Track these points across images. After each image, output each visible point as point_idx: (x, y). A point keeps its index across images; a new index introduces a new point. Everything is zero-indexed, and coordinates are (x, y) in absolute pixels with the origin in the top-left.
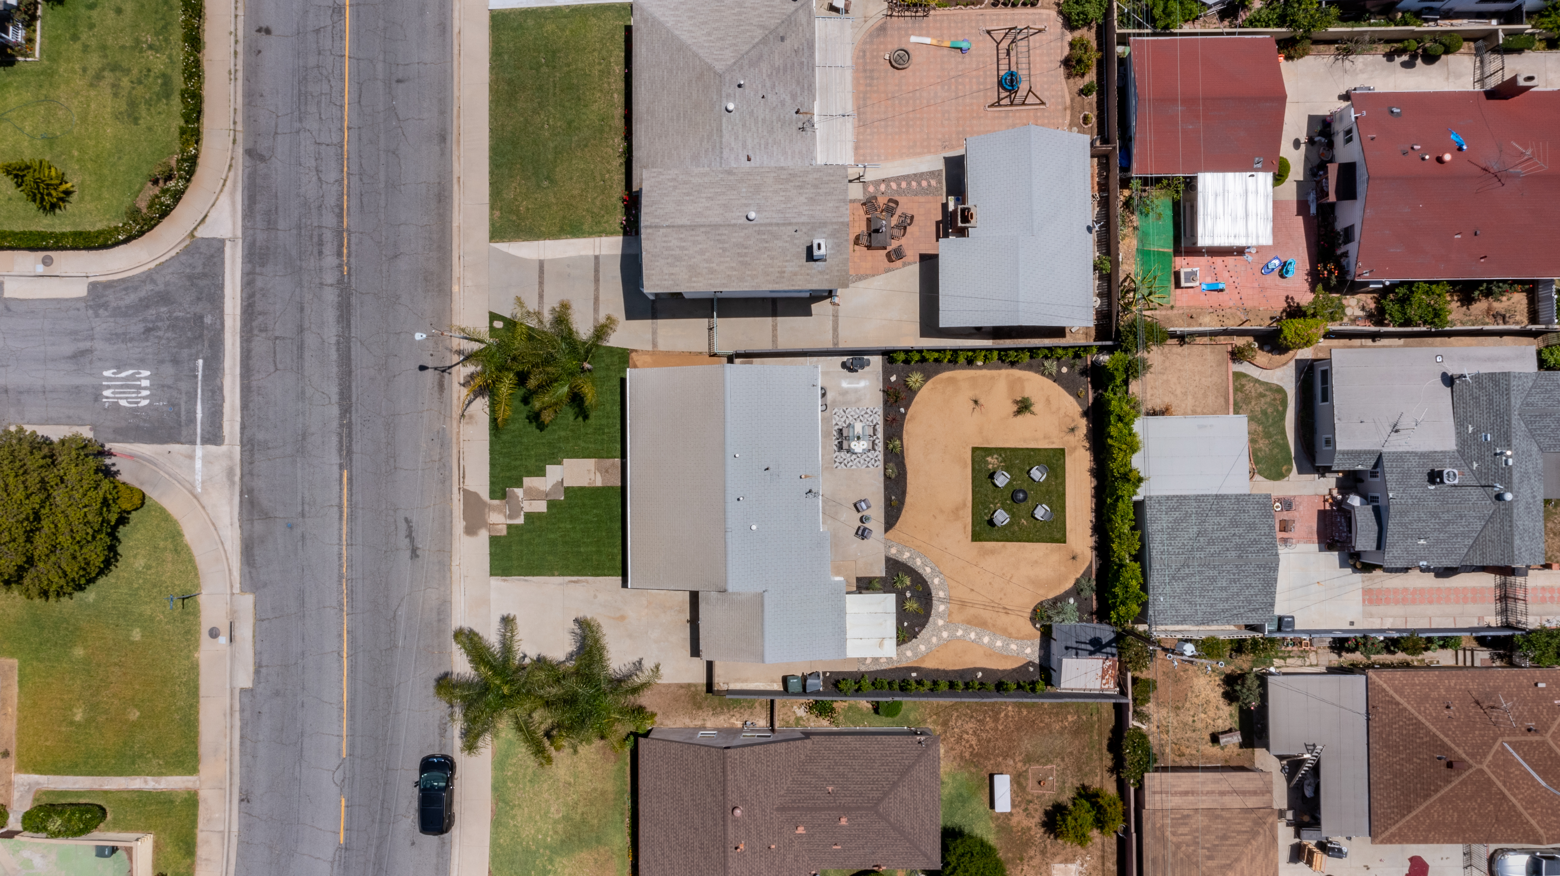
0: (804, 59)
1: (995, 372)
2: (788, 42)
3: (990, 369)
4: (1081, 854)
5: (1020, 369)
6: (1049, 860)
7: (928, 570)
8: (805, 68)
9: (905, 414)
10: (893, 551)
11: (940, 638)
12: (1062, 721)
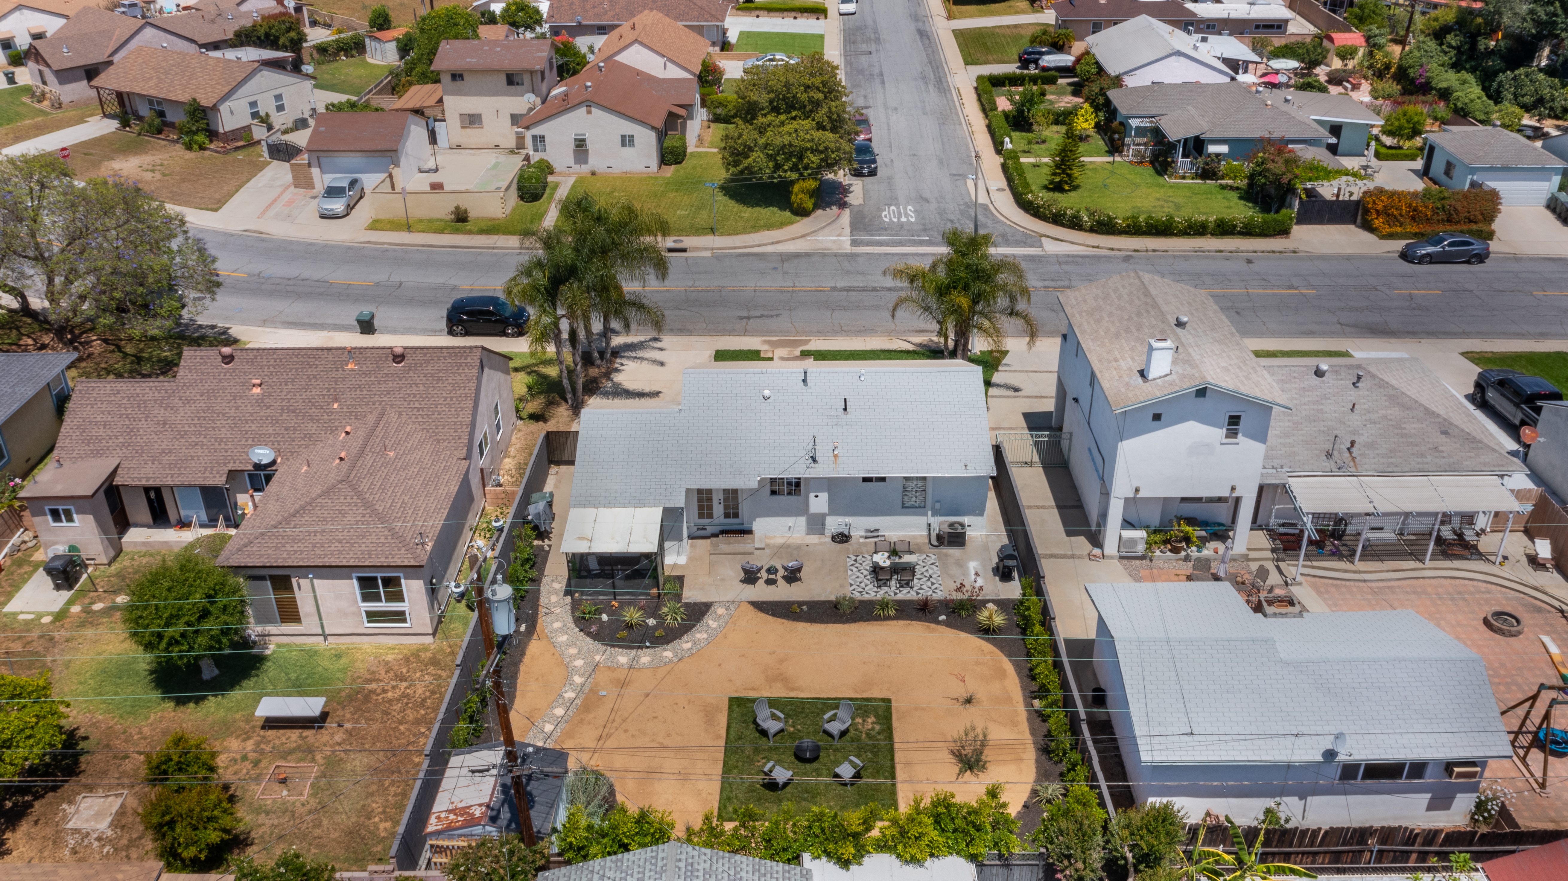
0: (1429, 458)
1: (1025, 726)
2: (1443, 439)
3: (1028, 720)
4: (120, 838)
5: (1037, 761)
6: (137, 789)
7: (689, 645)
8: (1419, 460)
9: (938, 623)
10: (721, 611)
11: (574, 657)
12: (384, 812)
